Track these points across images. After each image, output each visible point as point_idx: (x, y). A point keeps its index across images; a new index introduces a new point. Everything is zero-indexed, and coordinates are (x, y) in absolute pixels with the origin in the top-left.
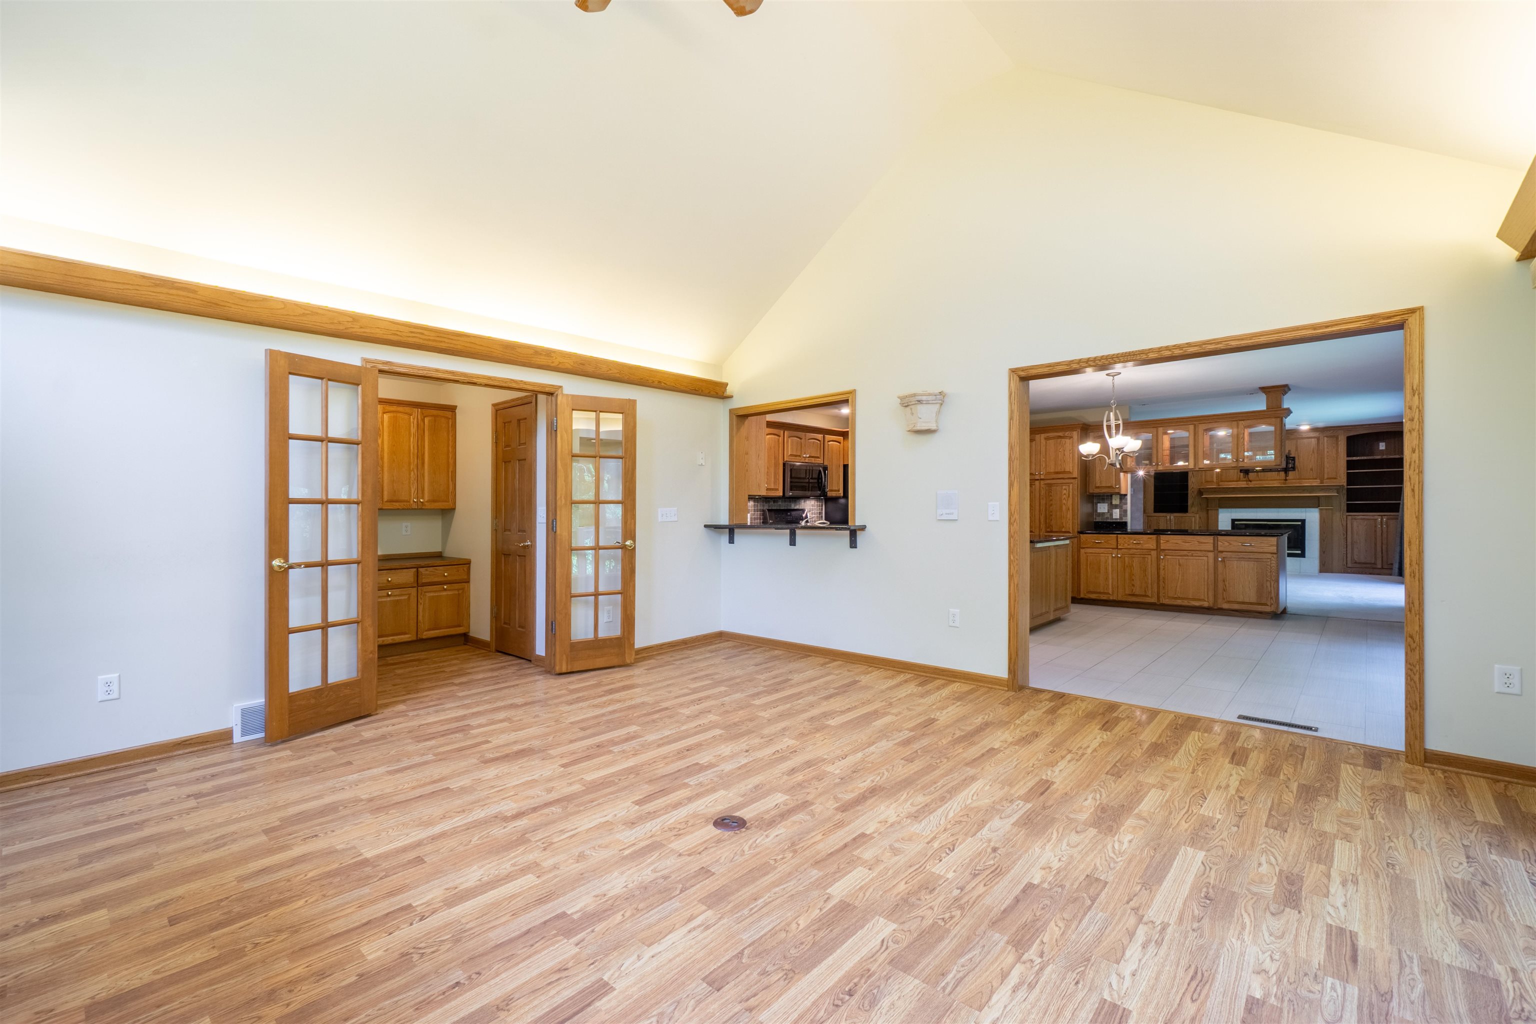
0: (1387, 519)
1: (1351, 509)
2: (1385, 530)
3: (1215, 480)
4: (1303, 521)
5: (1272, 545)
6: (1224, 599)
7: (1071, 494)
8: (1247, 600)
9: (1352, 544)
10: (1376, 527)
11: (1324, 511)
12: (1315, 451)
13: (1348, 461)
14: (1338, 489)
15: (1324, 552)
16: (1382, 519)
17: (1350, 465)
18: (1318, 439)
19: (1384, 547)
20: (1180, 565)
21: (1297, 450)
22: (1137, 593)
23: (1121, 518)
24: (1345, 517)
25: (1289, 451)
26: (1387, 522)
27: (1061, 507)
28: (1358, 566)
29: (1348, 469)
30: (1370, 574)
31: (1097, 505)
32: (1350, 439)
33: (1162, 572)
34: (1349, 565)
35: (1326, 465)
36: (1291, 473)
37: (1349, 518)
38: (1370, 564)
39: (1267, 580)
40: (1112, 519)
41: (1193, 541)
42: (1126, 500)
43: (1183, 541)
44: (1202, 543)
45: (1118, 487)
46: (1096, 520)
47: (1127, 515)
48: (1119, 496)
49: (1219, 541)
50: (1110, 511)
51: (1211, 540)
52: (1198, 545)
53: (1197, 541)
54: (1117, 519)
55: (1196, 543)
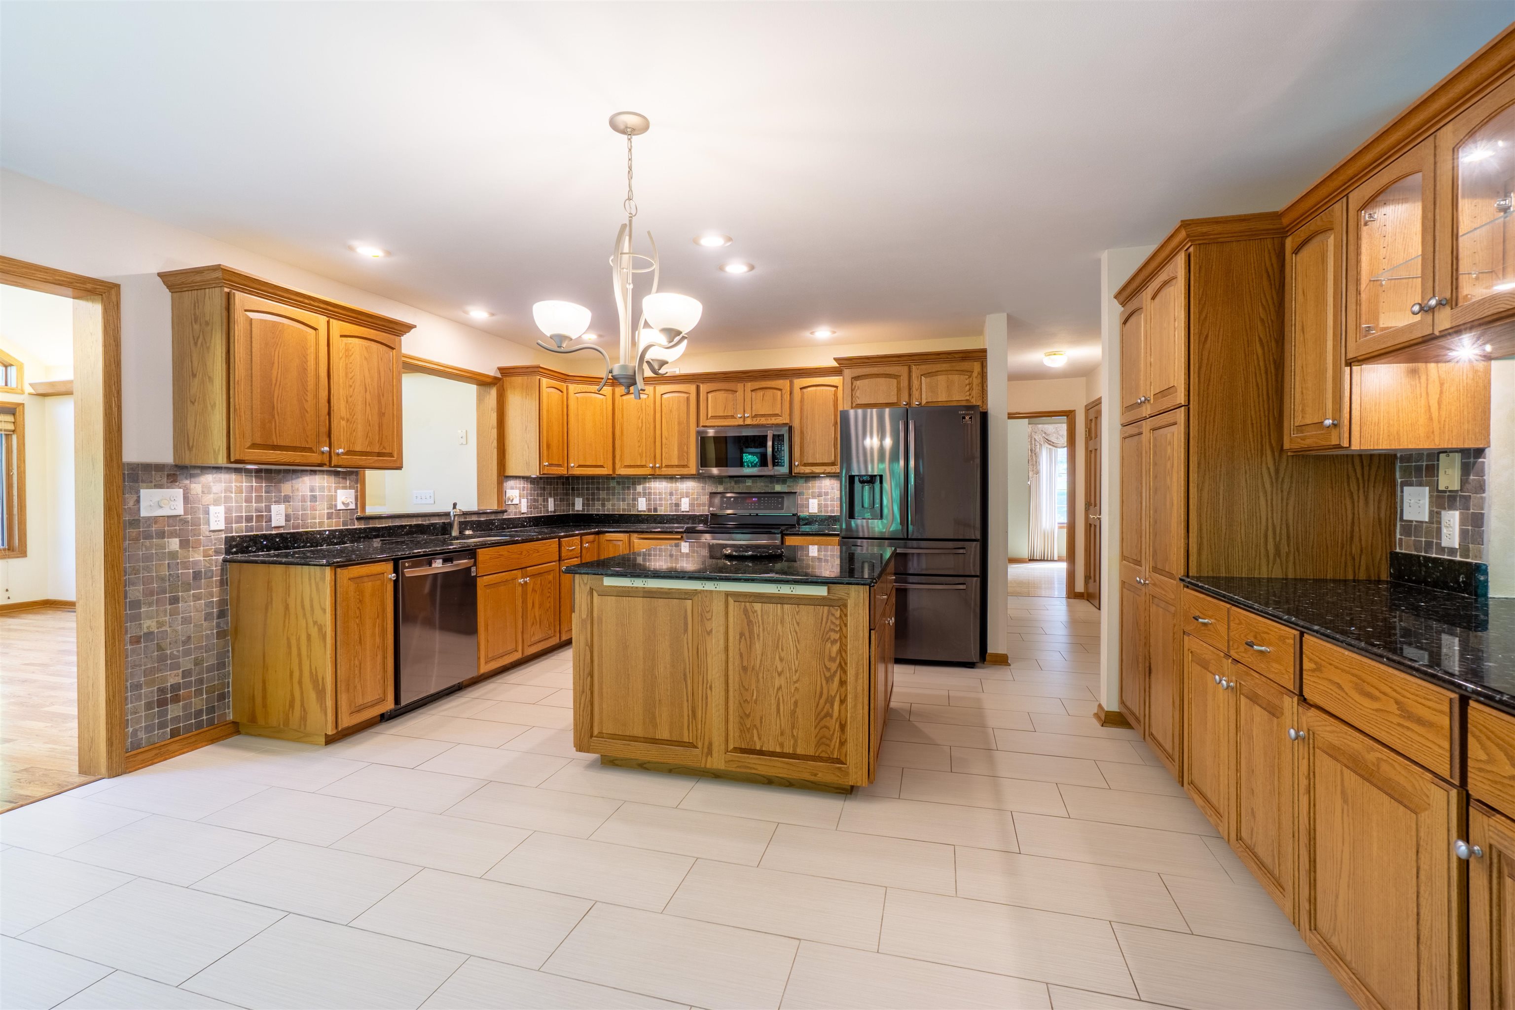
7: (1175, 456)
23: (1465, 549)
31: (1402, 490)
40: (1442, 550)
41: (1385, 694)
42: (1481, 473)
43: (1356, 684)
44: (1409, 716)
45: (1335, 425)
46: (1401, 548)
47: (1481, 535)
48: (1457, 457)
49: (1474, 736)
50: (1436, 518)
51: (1441, 712)
52: (1399, 725)
53: (1397, 702)
54: (1452, 551)
55: (1394, 708)
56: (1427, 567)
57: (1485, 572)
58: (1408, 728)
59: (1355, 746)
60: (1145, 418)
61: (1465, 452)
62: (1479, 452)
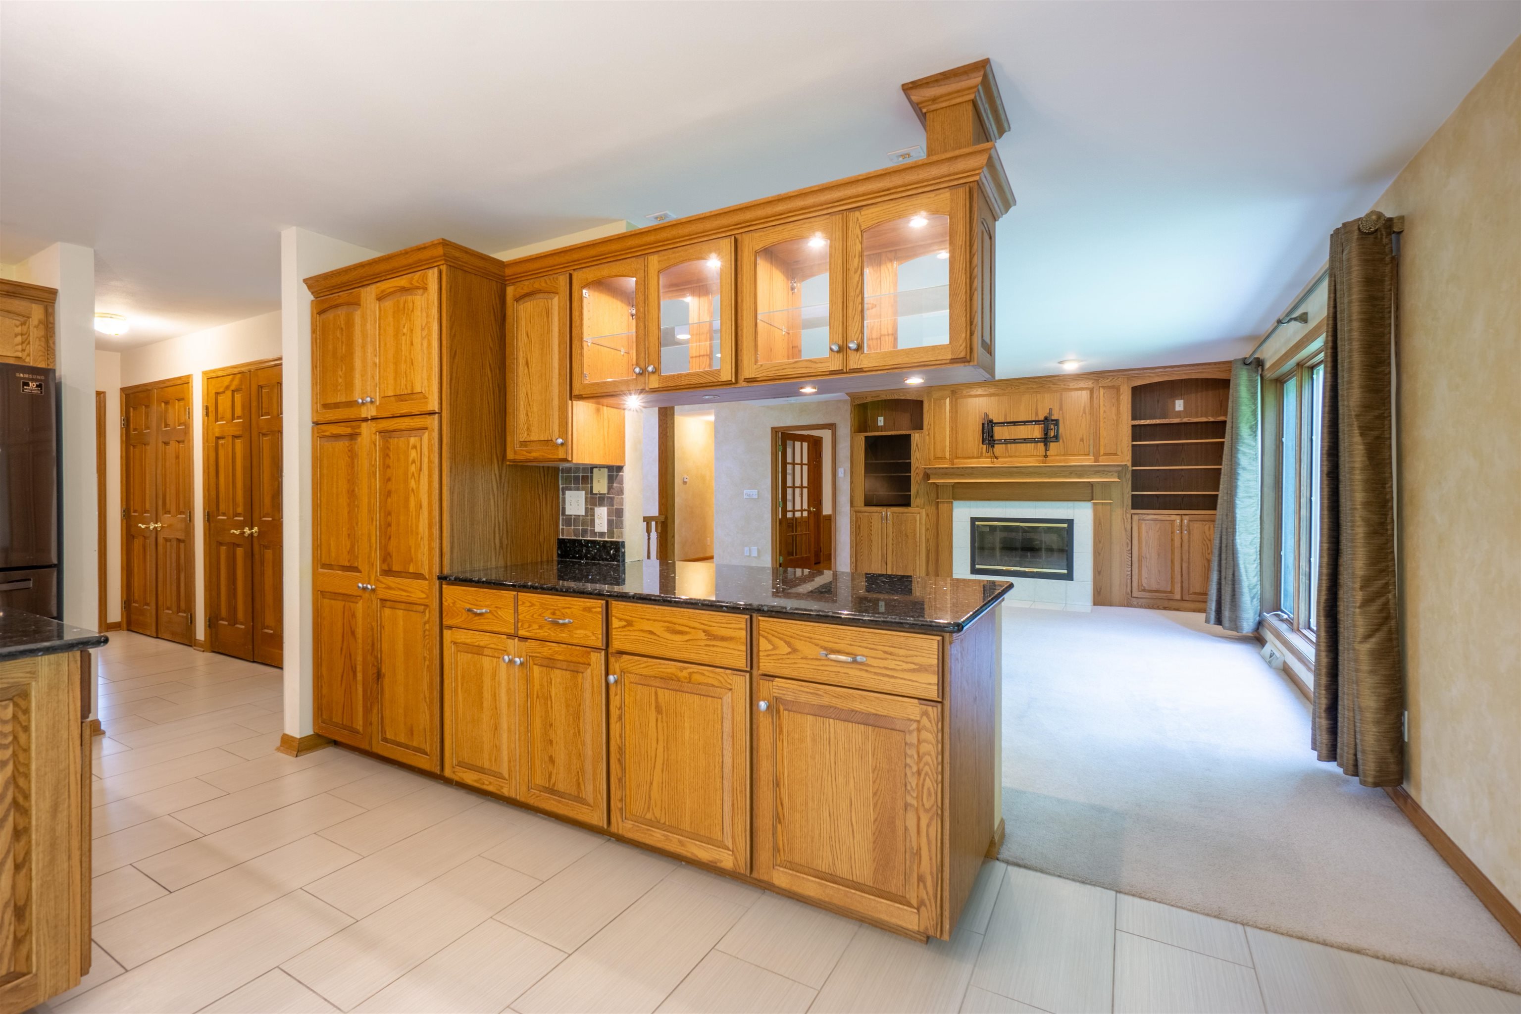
0: (1190, 521)
1: (1138, 503)
2: (1186, 538)
3: (947, 456)
4: (1070, 522)
5: (922, 669)
6: (776, 849)
7: (425, 460)
8: (843, 870)
9: (1140, 561)
10: (1172, 533)
11: (1100, 507)
12: (1087, 411)
13: (1133, 427)
14: (1120, 471)
15: (1099, 573)
16: (1182, 521)
17: (1137, 432)
18: (1092, 391)
19: (1185, 565)
20: (659, 709)
21: (1061, 409)
22: (561, 787)
23: (611, 532)
24: (1129, 516)
25: (1051, 410)
26: (1188, 526)
27: (407, 500)
28: (1147, 595)
29: (1133, 440)
30: (1165, 608)
31: (564, 494)
32: (1135, 390)
33: (615, 727)
34: (1135, 594)
35: (1103, 433)
36: (1053, 445)
37: (1135, 517)
38: (1165, 592)
39: (906, 806)
40: (594, 533)
41: (694, 628)
42: (621, 482)
43: (668, 627)
44: (715, 637)
45: (562, 444)
46: (563, 535)
47: (622, 522)
48: (606, 470)
49: (764, 637)
50: (590, 512)
51: (741, 629)
52: (706, 645)
53: (704, 631)
54: (602, 534)
55: (702, 635)
56: (587, 547)
57: (624, 547)
58: (714, 646)
59: (669, 671)
60: (366, 420)
61: (610, 468)
62: (620, 469)
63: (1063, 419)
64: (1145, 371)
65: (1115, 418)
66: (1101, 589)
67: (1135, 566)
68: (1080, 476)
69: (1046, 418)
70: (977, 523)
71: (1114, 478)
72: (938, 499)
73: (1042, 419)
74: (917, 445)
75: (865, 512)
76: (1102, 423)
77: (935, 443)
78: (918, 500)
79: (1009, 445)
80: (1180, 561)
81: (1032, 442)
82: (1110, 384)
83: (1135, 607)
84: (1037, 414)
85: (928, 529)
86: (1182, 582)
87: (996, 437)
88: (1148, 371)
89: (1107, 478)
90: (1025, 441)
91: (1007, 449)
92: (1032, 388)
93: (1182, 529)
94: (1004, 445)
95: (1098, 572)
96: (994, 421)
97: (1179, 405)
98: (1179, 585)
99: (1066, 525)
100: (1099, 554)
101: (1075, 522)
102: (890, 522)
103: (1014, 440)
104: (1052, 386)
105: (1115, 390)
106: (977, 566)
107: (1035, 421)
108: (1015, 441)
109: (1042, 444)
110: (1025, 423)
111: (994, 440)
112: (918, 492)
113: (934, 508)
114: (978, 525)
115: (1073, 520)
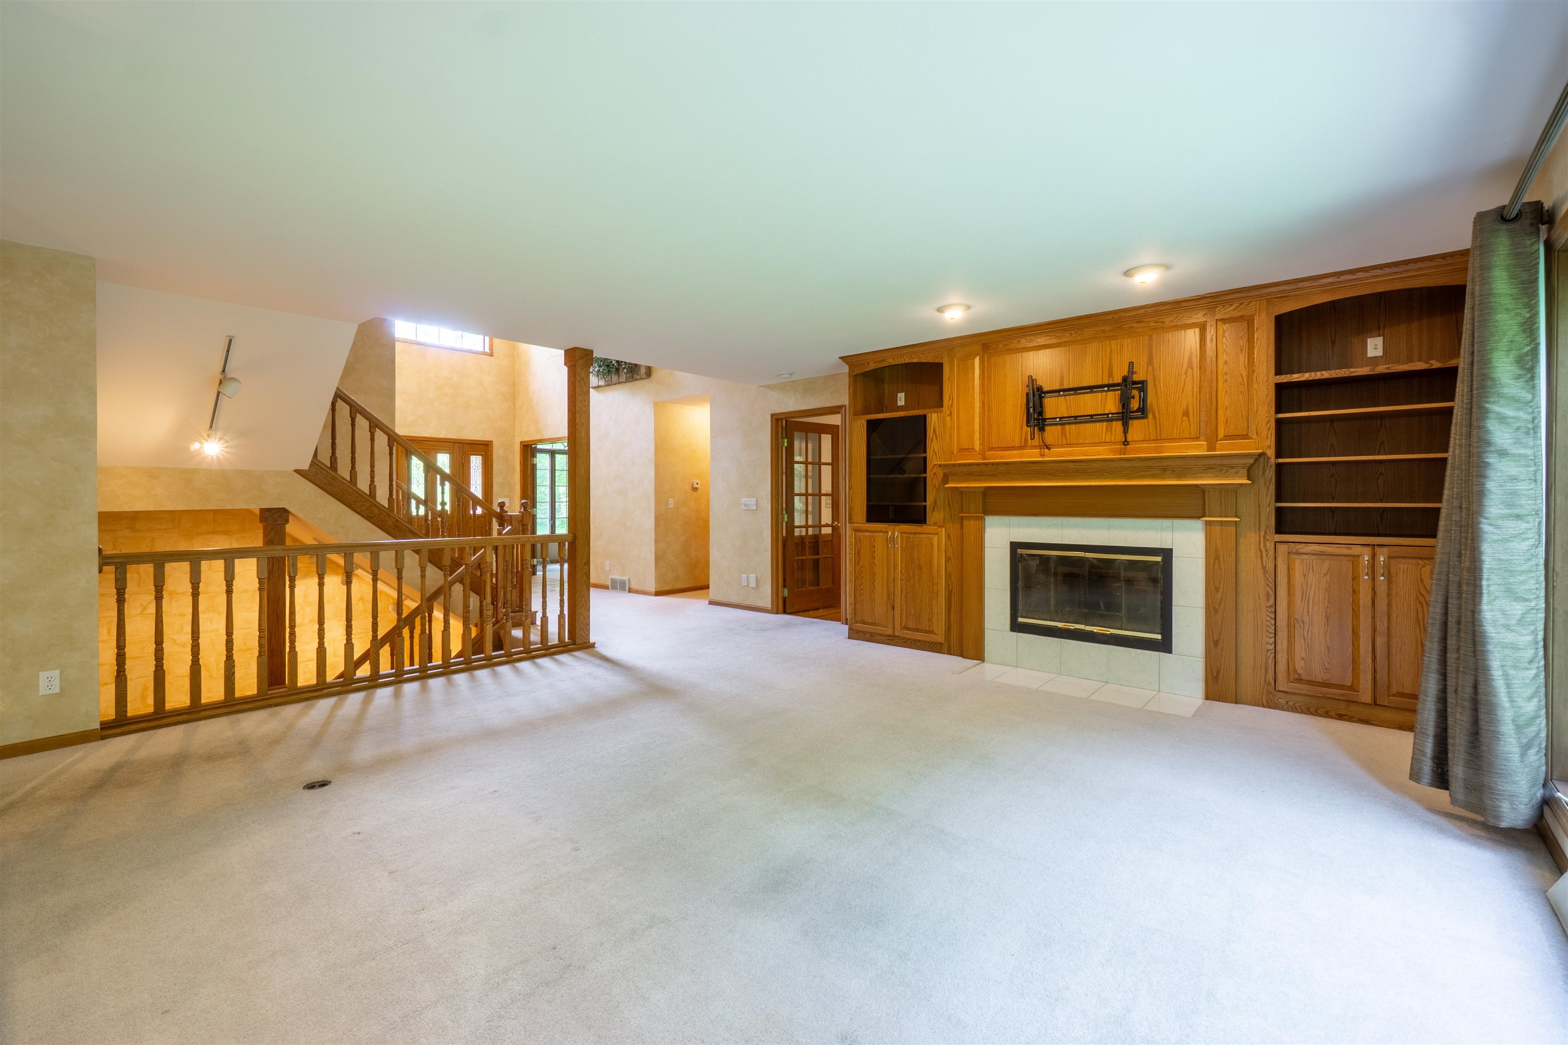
0: (1389, 557)
1: (1287, 523)
2: (1382, 589)
3: (977, 447)
4: (1167, 554)
9: (1290, 627)
10: (1355, 578)
11: (1218, 529)
12: (1195, 362)
13: (1279, 387)
14: (1254, 465)
15: (1216, 643)
16: (1374, 557)
17: (1286, 396)
18: (1203, 328)
19: (1380, 641)
21: (1150, 362)
24: (1270, 545)
25: (1131, 364)
26: (1387, 566)
28: (1305, 689)
29: (1278, 410)
30: (1341, 717)
32: (1281, 322)
34: (1282, 685)
35: (1224, 400)
36: (1137, 428)
37: (1282, 548)
38: (1340, 687)
63: (1154, 379)
64: (1300, 285)
65: (1244, 373)
66: (1218, 672)
67: (1282, 635)
68: (1180, 476)
69: (1125, 379)
70: (1020, 551)
71: (1241, 477)
72: (962, 512)
73: (1120, 381)
74: (934, 431)
75: (867, 531)
76: (1220, 383)
77: (958, 427)
78: (936, 514)
79: (1067, 426)
80: (1369, 631)
81: (1103, 421)
82: (1236, 314)
83: (1282, 709)
84: (1111, 374)
85: (950, 559)
86: (1375, 671)
87: (1049, 412)
88: (1306, 284)
89: (1227, 477)
90: (1092, 418)
91: (1063, 432)
92: (1103, 331)
93: (1373, 572)
94: (1059, 427)
95: (1213, 641)
96: (1045, 389)
97: (1375, 347)
98: (1369, 676)
99: (1159, 559)
100: (1216, 611)
101: (1175, 554)
102: (898, 546)
103: (1075, 417)
104: (1135, 325)
105: (1245, 324)
106: (1020, 620)
107: (1109, 386)
108: (1076, 419)
109: (1120, 423)
110: (1091, 389)
111: (1044, 420)
112: (935, 503)
113: (958, 526)
114: (1021, 555)
115: (1171, 550)
